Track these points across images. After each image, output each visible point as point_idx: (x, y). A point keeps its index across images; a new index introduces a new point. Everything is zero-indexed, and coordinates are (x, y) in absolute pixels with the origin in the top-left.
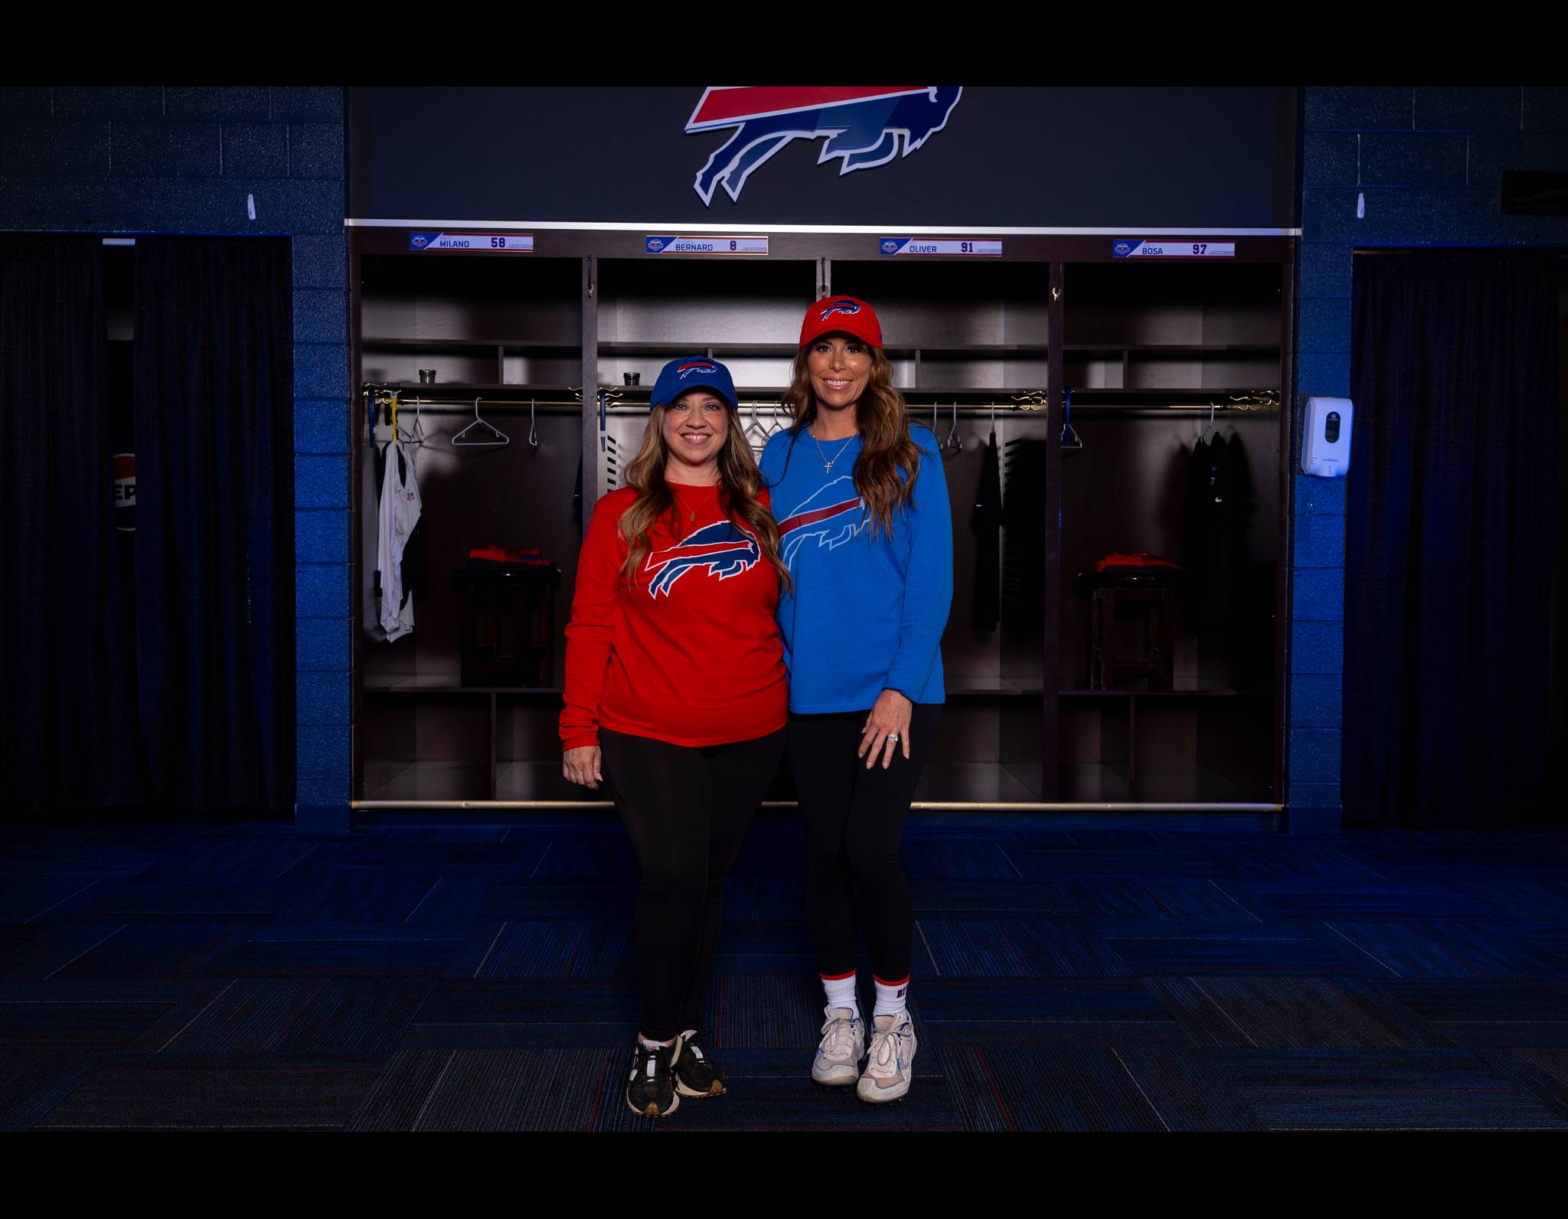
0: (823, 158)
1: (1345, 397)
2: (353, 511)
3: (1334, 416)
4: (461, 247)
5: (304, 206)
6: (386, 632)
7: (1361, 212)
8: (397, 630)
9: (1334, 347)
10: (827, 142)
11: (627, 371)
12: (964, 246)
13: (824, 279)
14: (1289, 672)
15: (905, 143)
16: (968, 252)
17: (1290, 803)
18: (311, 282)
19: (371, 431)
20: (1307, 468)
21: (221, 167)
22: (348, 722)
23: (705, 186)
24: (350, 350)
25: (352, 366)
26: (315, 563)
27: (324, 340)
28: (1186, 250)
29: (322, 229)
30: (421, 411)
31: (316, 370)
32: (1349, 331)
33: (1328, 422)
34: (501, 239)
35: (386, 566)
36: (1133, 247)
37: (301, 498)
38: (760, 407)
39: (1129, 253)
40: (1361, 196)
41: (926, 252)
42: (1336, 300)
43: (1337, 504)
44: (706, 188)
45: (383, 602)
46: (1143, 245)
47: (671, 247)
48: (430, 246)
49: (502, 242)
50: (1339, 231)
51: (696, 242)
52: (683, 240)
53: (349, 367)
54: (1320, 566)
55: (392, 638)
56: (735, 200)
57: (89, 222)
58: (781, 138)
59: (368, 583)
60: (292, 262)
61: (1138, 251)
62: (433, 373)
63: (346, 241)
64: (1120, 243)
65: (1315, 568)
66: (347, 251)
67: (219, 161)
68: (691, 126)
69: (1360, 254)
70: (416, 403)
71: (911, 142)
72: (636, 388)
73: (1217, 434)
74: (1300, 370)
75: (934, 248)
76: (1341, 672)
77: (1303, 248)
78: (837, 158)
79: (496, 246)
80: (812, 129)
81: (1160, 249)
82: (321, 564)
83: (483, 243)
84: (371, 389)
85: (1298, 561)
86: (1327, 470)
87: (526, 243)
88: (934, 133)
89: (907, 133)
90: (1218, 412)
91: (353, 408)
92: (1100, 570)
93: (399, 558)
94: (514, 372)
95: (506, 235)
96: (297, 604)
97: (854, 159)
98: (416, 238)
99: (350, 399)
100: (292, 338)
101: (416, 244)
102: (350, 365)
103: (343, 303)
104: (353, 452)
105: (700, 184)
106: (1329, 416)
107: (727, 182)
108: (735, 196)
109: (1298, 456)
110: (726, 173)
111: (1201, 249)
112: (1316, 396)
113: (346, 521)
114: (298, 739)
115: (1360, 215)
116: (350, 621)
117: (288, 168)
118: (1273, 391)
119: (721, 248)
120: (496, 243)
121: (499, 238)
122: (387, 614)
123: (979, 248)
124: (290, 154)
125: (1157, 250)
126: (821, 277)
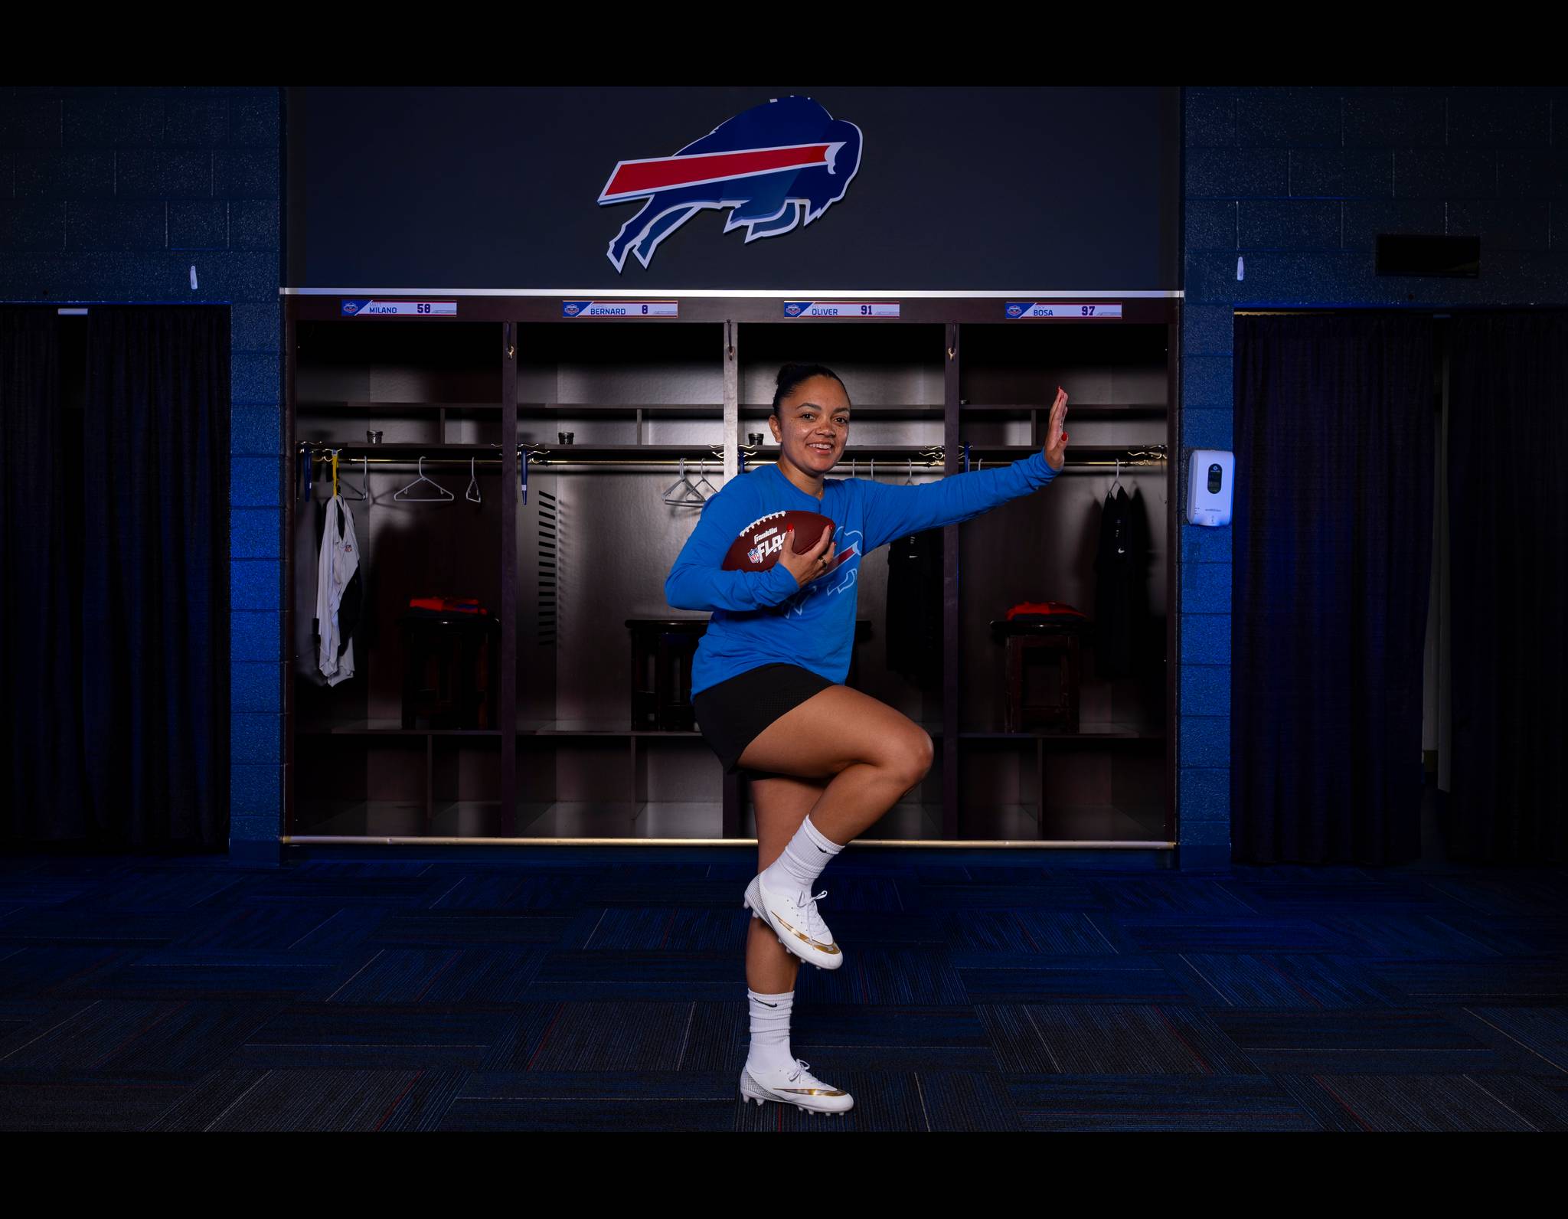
0: (729, 226)
1: (1229, 450)
2: (286, 561)
3: (1215, 468)
4: (389, 313)
5: (243, 276)
6: (327, 678)
7: (1241, 275)
8: (337, 674)
9: (1217, 402)
10: (732, 212)
11: (562, 432)
12: (864, 309)
13: (731, 340)
14: (1179, 715)
15: (805, 212)
16: (867, 315)
17: (1181, 840)
18: (248, 347)
19: (307, 486)
20: (1191, 517)
21: (167, 241)
22: (279, 761)
23: (618, 253)
24: (286, 410)
25: (287, 425)
26: (249, 610)
27: (260, 400)
28: (1075, 311)
29: (258, 297)
30: (370, 471)
31: (252, 429)
32: (1231, 389)
33: (1210, 474)
34: (426, 305)
35: (324, 613)
36: (1025, 308)
37: (236, 549)
38: (688, 465)
39: (1021, 315)
40: (1241, 259)
41: (828, 315)
42: (1218, 358)
43: (1225, 551)
44: (618, 256)
45: (321, 649)
46: (1035, 307)
47: (586, 312)
48: (360, 312)
49: (428, 308)
50: (1220, 292)
51: (609, 306)
52: (598, 305)
53: (283, 426)
54: (1206, 611)
55: (332, 683)
56: (646, 267)
57: (45, 293)
58: (689, 209)
59: (305, 630)
60: (230, 328)
61: (1029, 313)
62: (380, 434)
63: (282, 308)
64: (1012, 305)
65: (1203, 613)
66: (282, 318)
67: (164, 235)
68: (604, 198)
69: (1241, 315)
70: (364, 462)
71: (811, 212)
72: (570, 447)
73: (1121, 490)
74: (1184, 424)
75: (836, 311)
76: (1229, 714)
77: (1186, 308)
78: (742, 227)
79: (422, 312)
80: (717, 199)
81: (1050, 311)
82: (255, 611)
83: (409, 309)
84: (308, 448)
85: (1184, 608)
86: (1211, 520)
87: (451, 309)
88: (833, 203)
89: (807, 203)
90: (1124, 468)
91: (287, 464)
92: (1010, 618)
93: (336, 606)
94: (462, 434)
95: (430, 302)
96: (232, 649)
97: (758, 228)
98: (348, 305)
99: (284, 456)
100: (231, 399)
101: (347, 310)
102: (285, 423)
103: (277, 366)
104: (288, 506)
105: (613, 252)
106: (1211, 468)
107: (638, 250)
108: (645, 263)
109: (1184, 507)
110: (637, 241)
111: (1089, 311)
112: (1200, 449)
113: (278, 570)
114: (232, 776)
115: (1240, 278)
116: (282, 666)
117: (228, 242)
118: (1163, 446)
119: (634, 311)
120: (422, 309)
121: (424, 304)
122: (325, 660)
123: (877, 310)
124: (230, 230)
125: (1048, 312)
126: (728, 339)
